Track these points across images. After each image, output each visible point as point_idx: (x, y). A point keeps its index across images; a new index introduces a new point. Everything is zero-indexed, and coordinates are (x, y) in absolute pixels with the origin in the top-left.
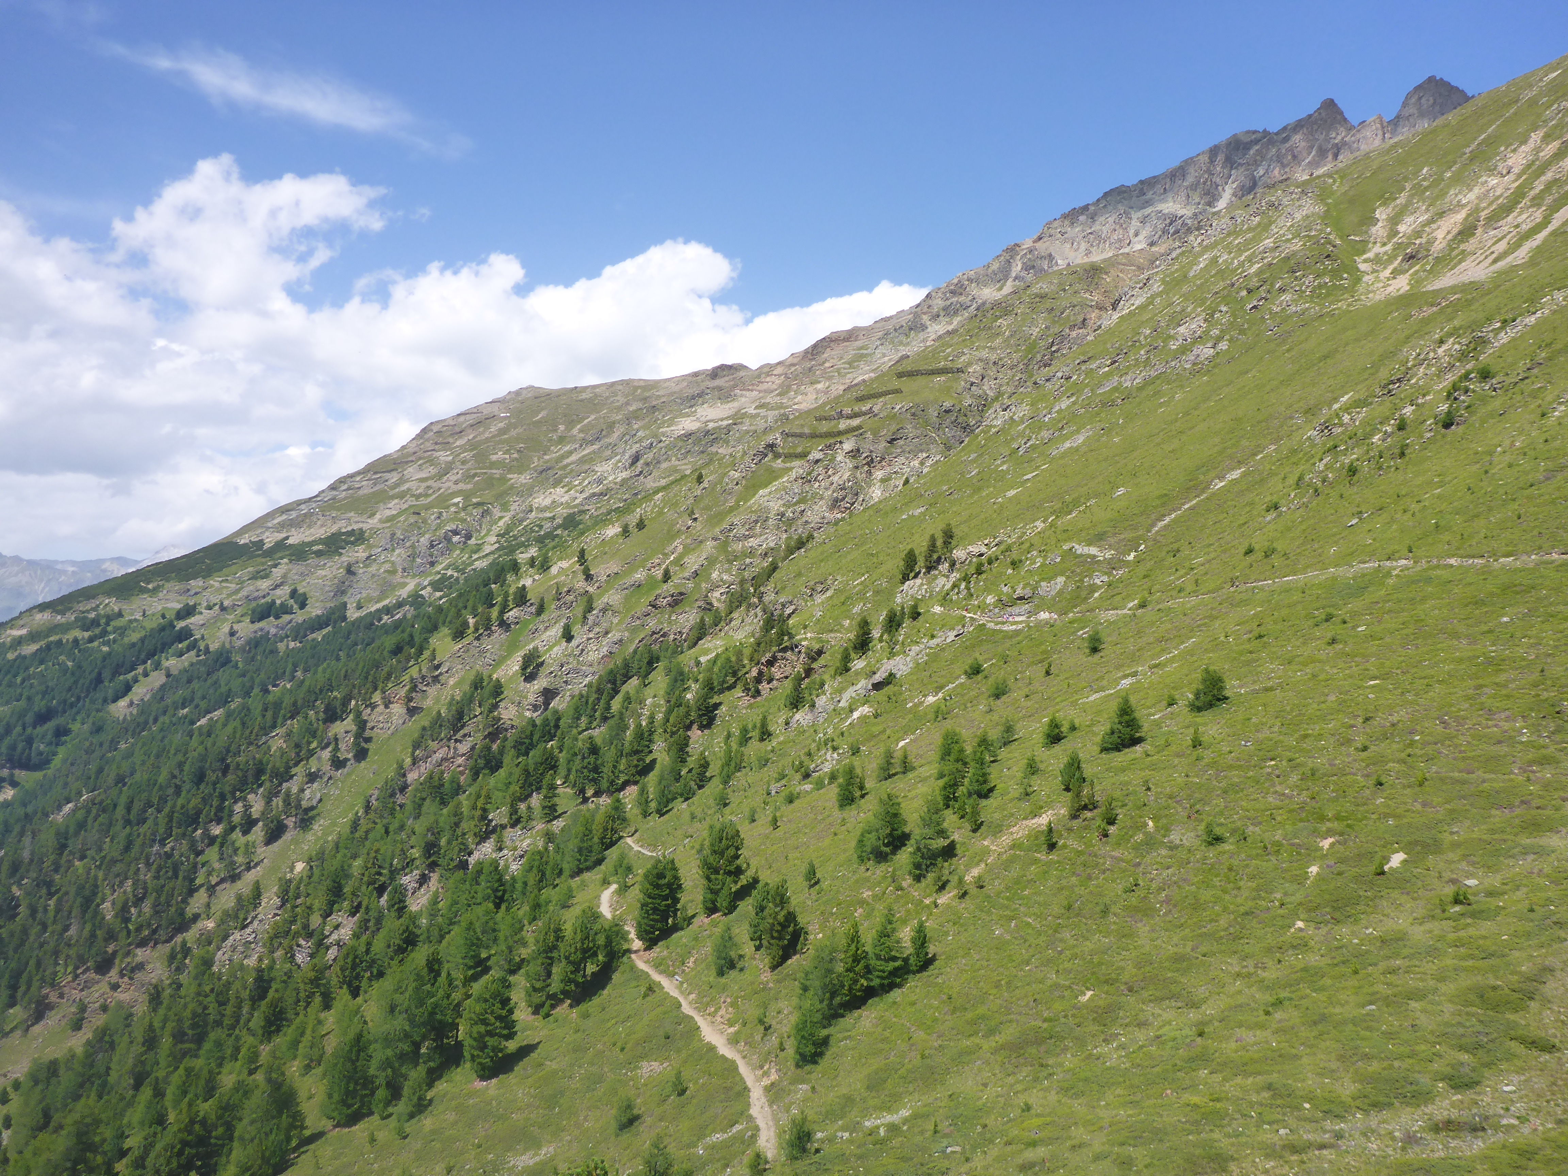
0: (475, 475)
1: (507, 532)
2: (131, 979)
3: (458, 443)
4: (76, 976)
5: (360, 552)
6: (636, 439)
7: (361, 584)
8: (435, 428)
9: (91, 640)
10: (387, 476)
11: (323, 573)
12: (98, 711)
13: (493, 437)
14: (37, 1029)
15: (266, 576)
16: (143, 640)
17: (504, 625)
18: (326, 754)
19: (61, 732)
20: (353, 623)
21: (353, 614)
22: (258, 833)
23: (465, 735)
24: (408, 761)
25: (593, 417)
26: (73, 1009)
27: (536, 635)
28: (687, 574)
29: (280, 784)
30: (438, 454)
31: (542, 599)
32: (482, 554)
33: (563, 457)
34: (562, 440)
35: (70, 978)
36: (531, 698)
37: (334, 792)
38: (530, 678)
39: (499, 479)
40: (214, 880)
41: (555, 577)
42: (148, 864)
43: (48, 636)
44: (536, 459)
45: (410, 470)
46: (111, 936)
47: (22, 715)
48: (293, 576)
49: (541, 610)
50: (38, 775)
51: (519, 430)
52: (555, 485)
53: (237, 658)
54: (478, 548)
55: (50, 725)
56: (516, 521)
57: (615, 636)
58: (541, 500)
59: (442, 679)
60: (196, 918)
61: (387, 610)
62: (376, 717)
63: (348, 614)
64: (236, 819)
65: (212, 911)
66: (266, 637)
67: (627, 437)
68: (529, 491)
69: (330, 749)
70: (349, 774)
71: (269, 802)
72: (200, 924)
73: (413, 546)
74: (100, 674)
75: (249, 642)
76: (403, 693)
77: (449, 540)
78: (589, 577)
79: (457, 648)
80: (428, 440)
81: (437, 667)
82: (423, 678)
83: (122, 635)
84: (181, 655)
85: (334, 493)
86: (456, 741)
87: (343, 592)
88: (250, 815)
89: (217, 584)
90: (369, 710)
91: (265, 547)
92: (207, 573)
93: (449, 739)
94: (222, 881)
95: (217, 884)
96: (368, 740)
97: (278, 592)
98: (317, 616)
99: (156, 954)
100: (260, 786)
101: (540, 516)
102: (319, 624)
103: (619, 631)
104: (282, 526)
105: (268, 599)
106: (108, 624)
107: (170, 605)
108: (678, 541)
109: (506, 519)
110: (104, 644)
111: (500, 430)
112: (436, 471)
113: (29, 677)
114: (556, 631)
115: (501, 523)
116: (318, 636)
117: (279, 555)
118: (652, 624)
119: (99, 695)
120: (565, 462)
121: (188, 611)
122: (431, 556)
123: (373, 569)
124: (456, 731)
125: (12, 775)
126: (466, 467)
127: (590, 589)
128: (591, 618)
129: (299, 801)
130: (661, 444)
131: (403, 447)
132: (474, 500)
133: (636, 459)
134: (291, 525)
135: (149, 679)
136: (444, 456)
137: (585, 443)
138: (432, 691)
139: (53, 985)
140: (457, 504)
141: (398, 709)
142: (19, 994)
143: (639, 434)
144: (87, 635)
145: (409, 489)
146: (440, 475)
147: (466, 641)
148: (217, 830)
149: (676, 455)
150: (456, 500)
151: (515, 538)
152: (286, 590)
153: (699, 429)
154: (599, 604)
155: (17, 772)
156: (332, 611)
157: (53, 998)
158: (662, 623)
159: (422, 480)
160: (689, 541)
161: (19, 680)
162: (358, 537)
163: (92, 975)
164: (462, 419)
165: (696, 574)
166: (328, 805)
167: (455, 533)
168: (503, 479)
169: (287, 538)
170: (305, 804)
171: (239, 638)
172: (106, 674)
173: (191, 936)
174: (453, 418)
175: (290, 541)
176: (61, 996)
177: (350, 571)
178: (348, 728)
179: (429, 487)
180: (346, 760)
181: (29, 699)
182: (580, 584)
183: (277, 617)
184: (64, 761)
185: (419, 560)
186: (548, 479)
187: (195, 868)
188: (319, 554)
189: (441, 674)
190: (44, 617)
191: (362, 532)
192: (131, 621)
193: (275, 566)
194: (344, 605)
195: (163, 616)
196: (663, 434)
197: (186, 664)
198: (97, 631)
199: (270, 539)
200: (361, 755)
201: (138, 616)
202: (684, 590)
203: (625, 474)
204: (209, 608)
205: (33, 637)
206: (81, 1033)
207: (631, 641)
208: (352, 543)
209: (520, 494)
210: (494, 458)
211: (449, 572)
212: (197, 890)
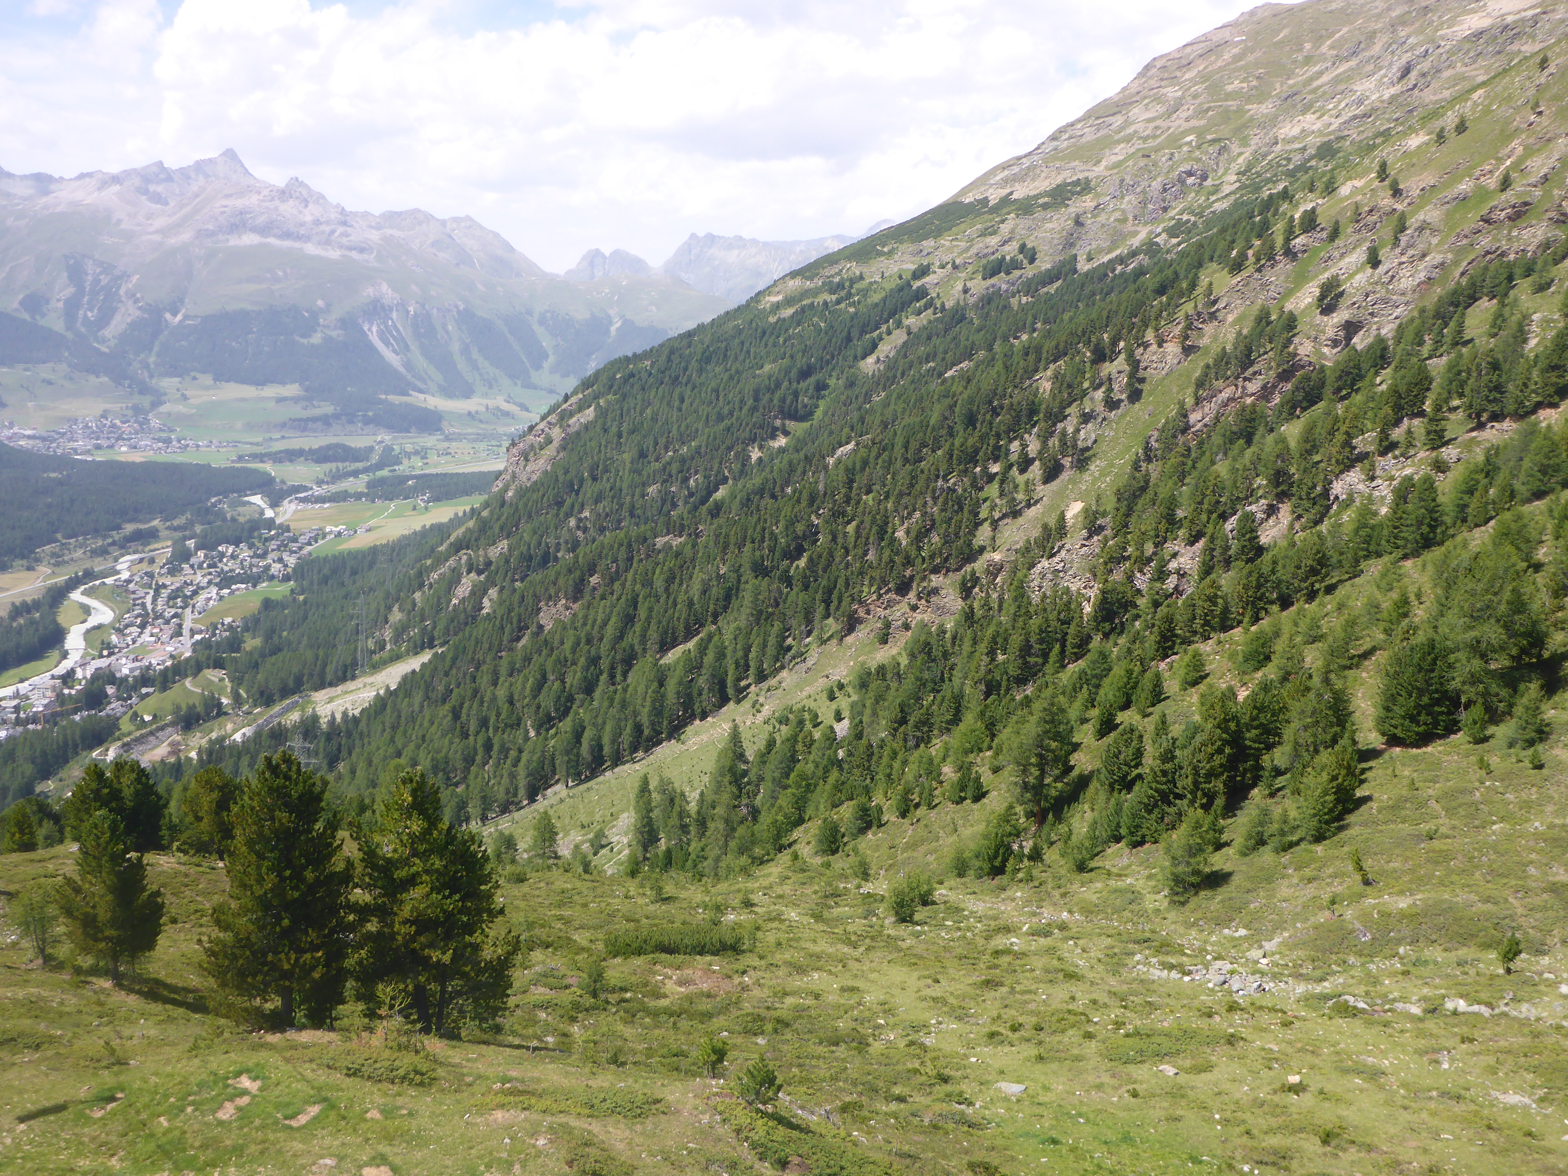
0: (1208, 110)
1: (1248, 169)
2: (928, 601)
3: (1187, 76)
4: (880, 596)
5: (1088, 202)
6: (1406, 47)
7: (1091, 235)
8: (1159, 64)
9: (838, 302)
10: (1111, 119)
11: (1049, 226)
12: (850, 367)
13: (1228, 64)
14: (849, 639)
15: (995, 233)
16: (884, 300)
17: (1290, 253)
18: (1099, 394)
19: (821, 387)
20: (1086, 274)
21: (1083, 266)
22: (1036, 471)
23: (1255, 373)
24: (1189, 401)
25: (1345, 30)
26: (879, 625)
27: (1330, 263)
28: (1533, 180)
29: (1054, 424)
30: (1165, 91)
31: (1337, 222)
32: (1220, 195)
33: (1312, 79)
34: (1309, 60)
35: (874, 597)
36: (1330, 333)
37: (1109, 433)
38: (1327, 310)
39: (1236, 112)
40: (997, 515)
41: (1347, 198)
42: (935, 499)
43: (801, 300)
44: (1278, 85)
45: (1136, 110)
46: (908, 562)
47: (788, 371)
48: (1021, 231)
49: (1335, 234)
50: (806, 425)
51: (1258, 54)
52: (1304, 112)
53: (971, 314)
54: (1216, 189)
55: (812, 380)
56: (1258, 156)
57: (1435, 258)
58: (1288, 130)
59: (1220, 315)
60: (982, 549)
61: (1121, 260)
62: (1149, 356)
63: (1079, 266)
64: (1014, 457)
65: (998, 543)
66: (998, 293)
67: (1394, 46)
68: (1273, 121)
69: (1103, 389)
70: (1123, 416)
71: (1045, 443)
72: (986, 556)
73: (1144, 192)
74: (849, 333)
75: (982, 299)
76: (1177, 330)
77: (1182, 181)
78: (1397, 192)
79: (1235, 281)
80: (1151, 78)
81: (1215, 302)
82: (1199, 314)
83: (865, 296)
84: (919, 314)
85: (1055, 143)
86: (1245, 379)
87: (1072, 245)
88: (1027, 454)
89: (948, 244)
90: (1141, 350)
91: (991, 204)
92: (938, 233)
93: (1237, 378)
94: (1004, 516)
95: (1000, 519)
96: (1142, 380)
97: (1007, 248)
98: (1048, 270)
99: (948, 581)
100: (1034, 426)
101: (1288, 147)
102: (1050, 277)
103: (1440, 252)
104: (1006, 181)
105: (998, 255)
106: (851, 287)
107: (905, 266)
108: (1516, 142)
109: (1247, 155)
110: (850, 305)
111: (1234, 56)
112: (1164, 109)
113: (789, 338)
114: (1359, 256)
115: (1240, 160)
116: (1052, 289)
117: (1004, 211)
118: (1485, 242)
119: (850, 353)
120: (1316, 84)
121: (923, 271)
122: (1164, 201)
123: (1102, 218)
124: (1244, 369)
125: (784, 425)
126: (1197, 101)
127: (1399, 207)
128: (1404, 239)
129: (1075, 440)
130: (1441, 50)
131: (1124, 89)
132: (1209, 137)
133: (1406, 71)
134: (1014, 180)
135: (892, 336)
136: (1172, 92)
137: (1339, 59)
138: (1209, 329)
139: (860, 602)
140: (1189, 143)
141: (1172, 348)
142: (833, 607)
143: (1410, 41)
144: (834, 297)
145: (1135, 132)
146: (1169, 113)
147: (1245, 274)
148: (995, 468)
149: (1462, 60)
150: (1188, 139)
151: (1259, 174)
152: (1014, 246)
153: (1492, 27)
154: (1413, 222)
155: (787, 422)
156: (1063, 264)
157: (861, 613)
158: (1499, 241)
159: (1149, 120)
160: (1531, 140)
161: (781, 340)
162: (1084, 187)
163: (892, 596)
164: (1188, 50)
165: (1546, 178)
166: (1103, 447)
167: (1190, 174)
168: (1240, 111)
169: (1011, 193)
170: (1080, 444)
171: (972, 295)
172: (855, 333)
173: (979, 565)
174: (1179, 50)
175: (1015, 196)
176: (868, 612)
177: (1078, 223)
178: (1121, 368)
179: (1157, 128)
180: (1120, 401)
181: (792, 357)
182: (1386, 201)
183: (1008, 273)
184: (825, 413)
185: (1151, 206)
186: (1294, 106)
187: (978, 504)
188: (1045, 207)
189: (1218, 310)
190: (794, 284)
191: (1087, 181)
192: (871, 283)
193: (1003, 221)
194: (1075, 257)
195: (900, 277)
196: (1442, 38)
197: (925, 322)
198: (843, 293)
199: (994, 196)
200: (1135, 396)
201: (878, 278)
202: (1528, 199)
203: (1393, 91)
204: (943, 267)
205: (789, 301)
206: (887, 646)
207: (1456, 263)
208: (1079, 193)
209: (1262, 125)
210: (1229, 88)
211: (1185, 217)
212: (981, 523)
